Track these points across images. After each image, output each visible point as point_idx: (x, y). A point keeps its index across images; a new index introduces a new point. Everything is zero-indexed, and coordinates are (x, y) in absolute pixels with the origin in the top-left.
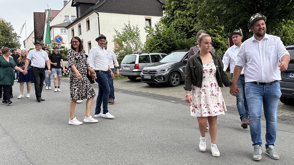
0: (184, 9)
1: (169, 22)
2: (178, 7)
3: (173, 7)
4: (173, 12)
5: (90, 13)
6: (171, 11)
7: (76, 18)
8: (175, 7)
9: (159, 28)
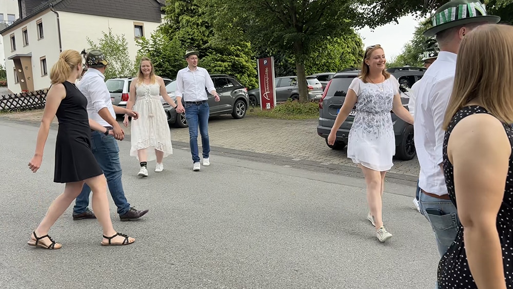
0: (194, 14)
1: (172, 32)
2: (185, 11)
3: (177, 11)
4: (178, 17)
5: (44, 12)
6: (175, 17)
7: (18, 17)
8: (181, 10)
9: (157, 40)
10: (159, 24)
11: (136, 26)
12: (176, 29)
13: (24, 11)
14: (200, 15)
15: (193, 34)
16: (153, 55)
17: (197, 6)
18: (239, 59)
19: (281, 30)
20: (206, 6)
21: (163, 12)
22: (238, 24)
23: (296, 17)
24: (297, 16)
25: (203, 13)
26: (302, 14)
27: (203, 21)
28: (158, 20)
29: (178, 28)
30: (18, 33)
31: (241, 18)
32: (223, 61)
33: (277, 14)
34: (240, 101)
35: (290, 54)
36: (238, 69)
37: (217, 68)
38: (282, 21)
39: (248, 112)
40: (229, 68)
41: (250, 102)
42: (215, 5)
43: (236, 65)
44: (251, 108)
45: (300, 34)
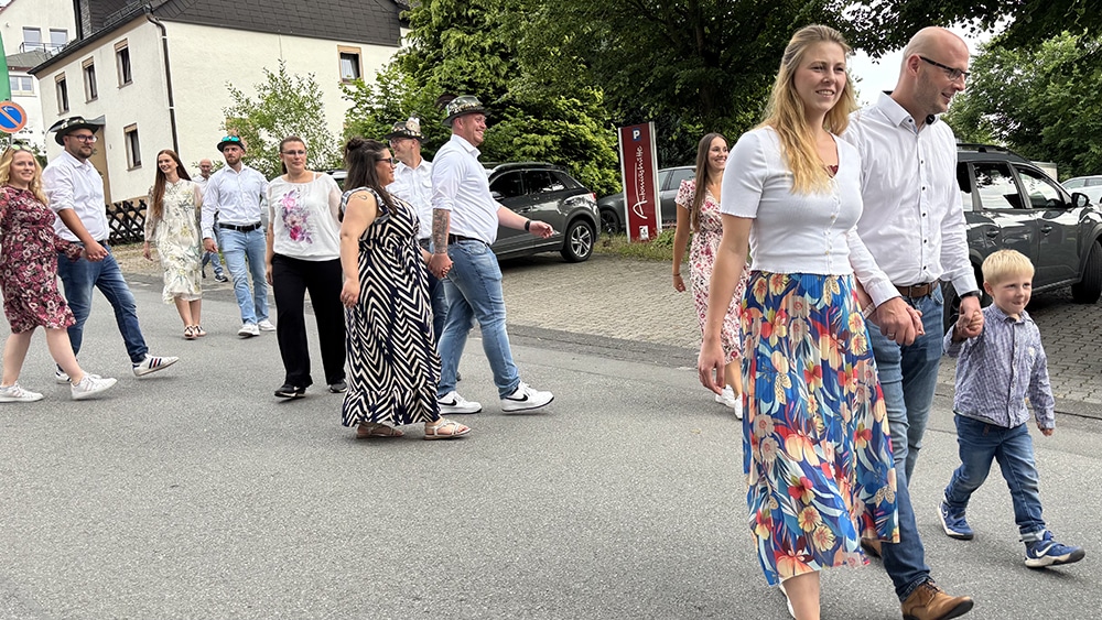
0: (475, 26)
1: (425, 68)
2: (453, 20)
3: (435, 20)
4: (438, 35)
5: (132, 24)
6: (431, 33)
7: (75, 37)
8: (445, 18)
9: (390, 86)
10: (395, 50)
11: (343, 56)
12: (433, 61)
13: (86, 22)
14: (488, 30)
15: (473, 72)
16: (383, 121)
17: (481, 9)
18: (578, 128)
19: (670, 62)
20: (501, 9)
21: (405, 23)
22: (572, 49)
23: (704, 34)
24: (707, 30)
25: (495, 25)
26: (717, 27)
27: (494, 43)
28: (394, 41)
29: (439, 58)
30: (73, 72)
31: (580, 35)
32: (542, 132)
33: (661, 26)
34: (580, 222)
35: (692, 116)
36: (574, 149)
37: (528, 148)
38: (671, 42)
39: (598, 247)
40: (554, 149)
41: (603, 224)
42: (522, 7)
43: (571, 141)
44: (605, 238)
45: (713, 70)
